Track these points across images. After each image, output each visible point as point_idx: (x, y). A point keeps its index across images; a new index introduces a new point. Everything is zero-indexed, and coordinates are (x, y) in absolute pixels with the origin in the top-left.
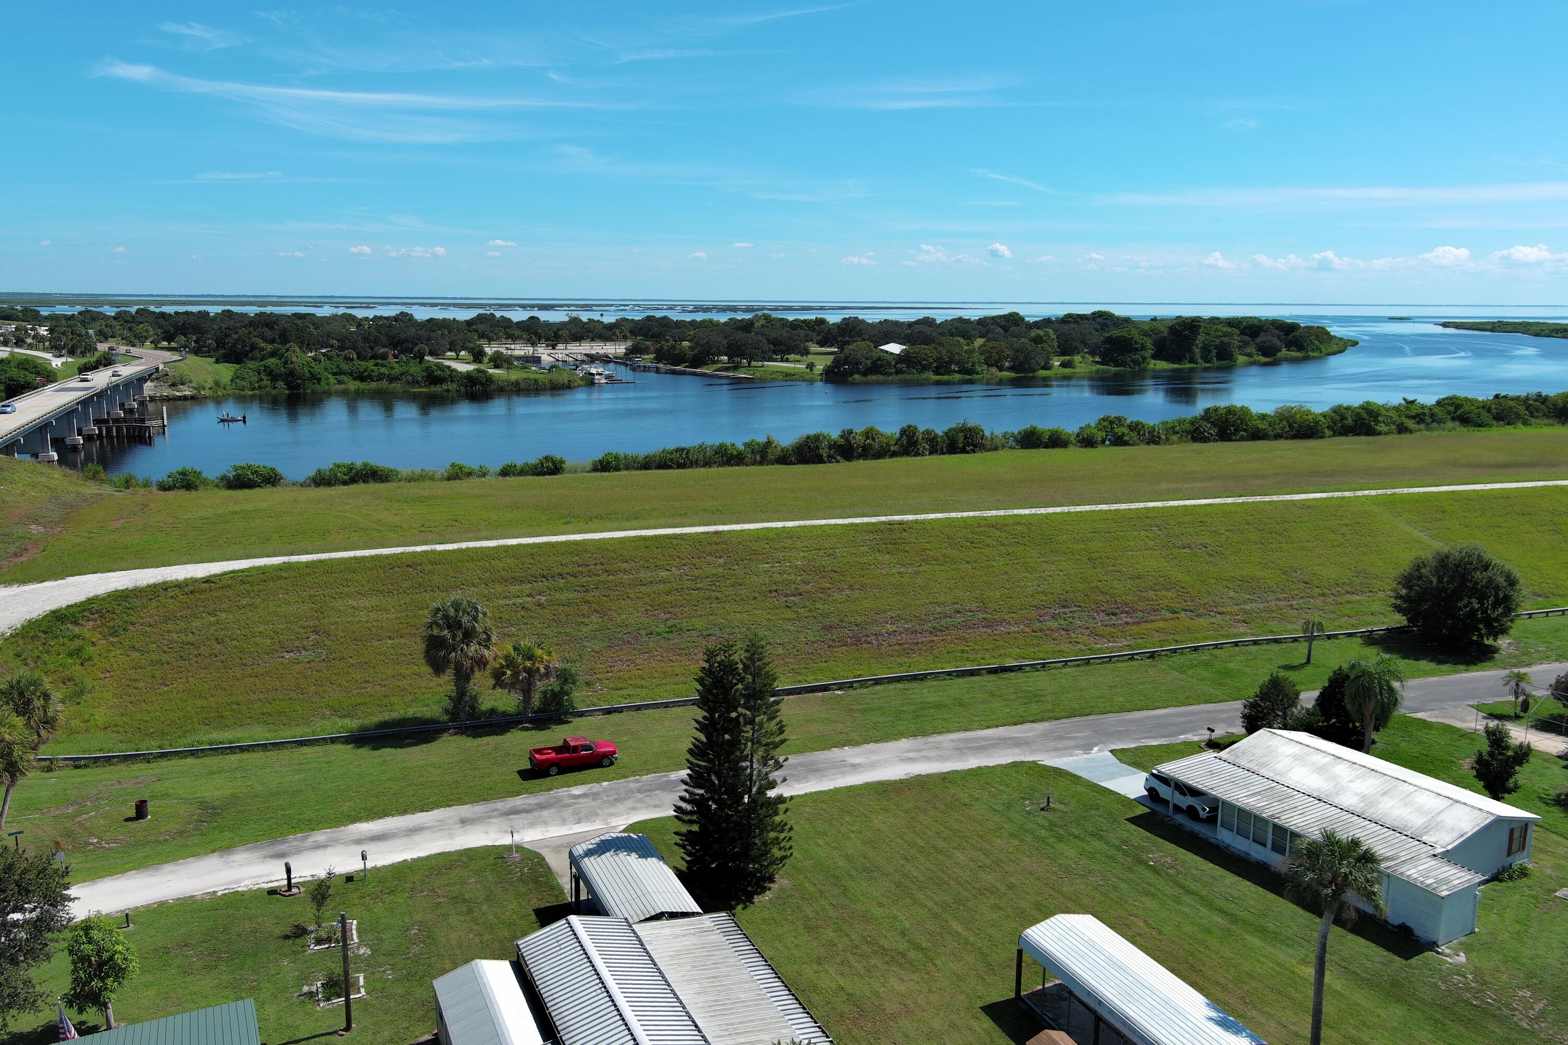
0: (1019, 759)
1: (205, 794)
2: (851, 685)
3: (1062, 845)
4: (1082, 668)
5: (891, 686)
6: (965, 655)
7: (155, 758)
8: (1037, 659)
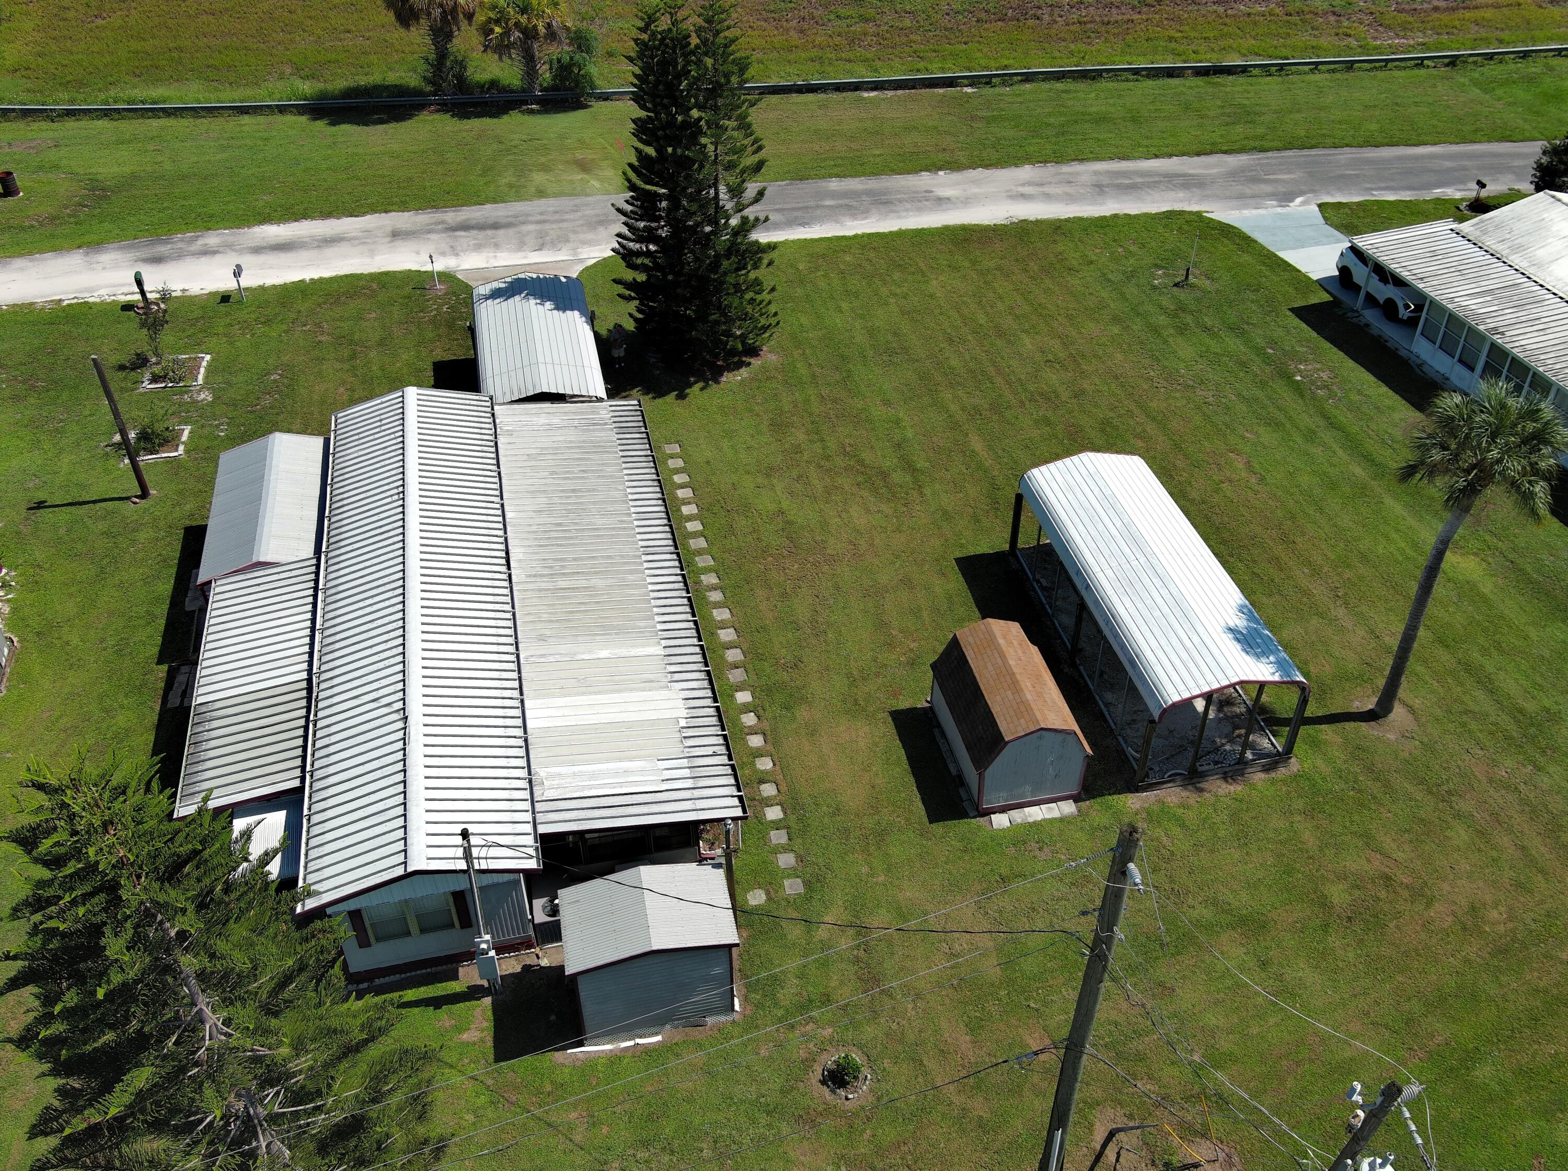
0: (1178, 207)
1: (101, 170)
2: (987, 81)
3: (1180, 340)
4: (1338, 75)
5: (1046, 86)
6: (1173, 45)
7: (59, 115)
8: (1276, 58)
